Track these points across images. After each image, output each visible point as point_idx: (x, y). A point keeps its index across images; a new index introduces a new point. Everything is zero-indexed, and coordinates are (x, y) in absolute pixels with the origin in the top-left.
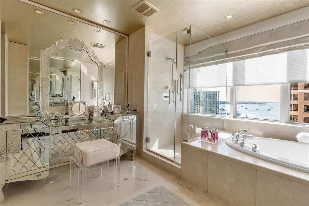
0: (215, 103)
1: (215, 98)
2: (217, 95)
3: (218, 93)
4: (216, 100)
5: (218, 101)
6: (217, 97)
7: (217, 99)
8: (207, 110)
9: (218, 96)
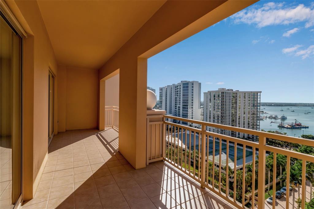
0: (255, 105)
1: (255, 99)
2: (257, 96)
3: (259, 94)
4: (257, 102)
5: (260, 103)
6: (257, 98)
7: (257, 100)
8: (246, 113)
9: (259, 97)
